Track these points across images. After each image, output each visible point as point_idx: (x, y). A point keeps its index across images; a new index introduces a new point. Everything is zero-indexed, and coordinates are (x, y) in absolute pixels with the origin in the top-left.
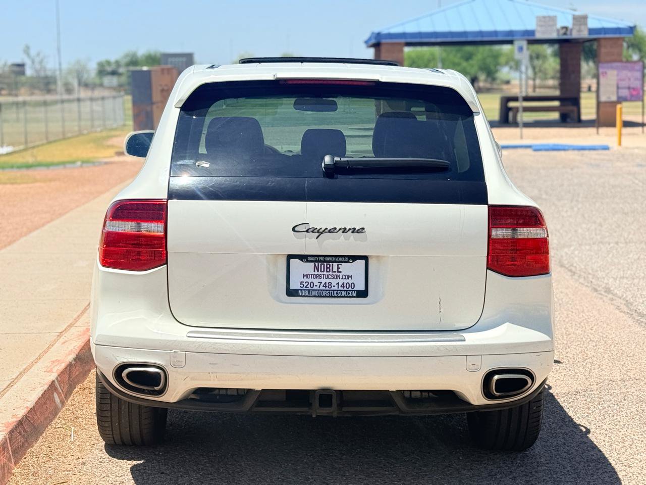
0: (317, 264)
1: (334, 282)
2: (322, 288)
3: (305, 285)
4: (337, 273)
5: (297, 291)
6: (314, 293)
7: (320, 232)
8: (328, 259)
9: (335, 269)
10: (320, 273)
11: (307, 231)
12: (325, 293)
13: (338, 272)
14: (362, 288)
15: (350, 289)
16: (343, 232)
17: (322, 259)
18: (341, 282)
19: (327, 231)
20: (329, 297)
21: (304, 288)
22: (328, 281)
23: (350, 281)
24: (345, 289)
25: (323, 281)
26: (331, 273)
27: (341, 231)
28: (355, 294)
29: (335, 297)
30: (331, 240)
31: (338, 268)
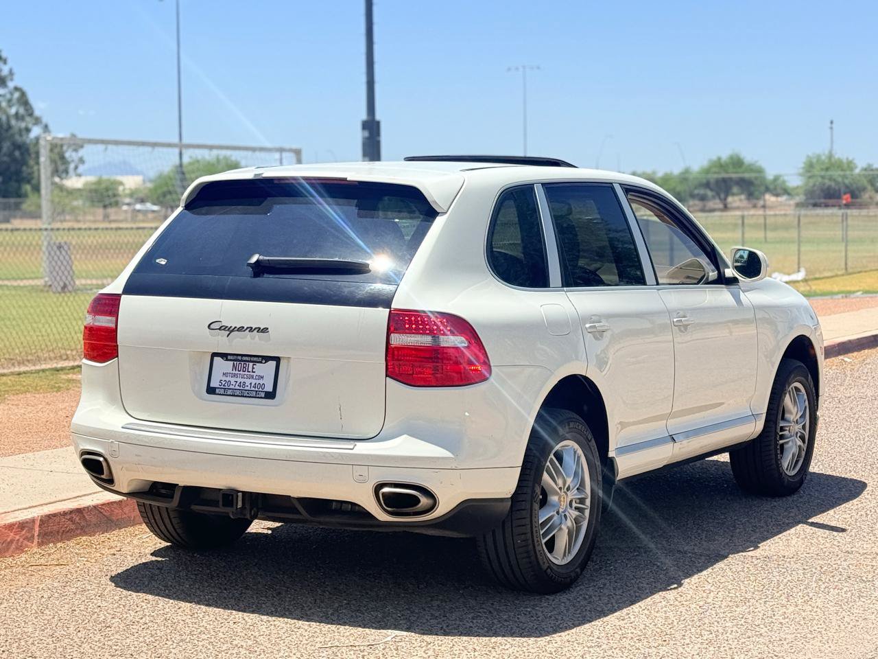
0: (235, 363)
1: (248, 382)
2: (237, 387)
3: (223, 383)
4: (252, 374)
5: (215, 388)
6: (229, 392)
7: (231, 330)
8: (244, 358)
9: (250, 369)
10: (237, 372)
11: (220, 329)
12: (238, 393)
13: (253, 372)
14: (270, 389)
15: (260, 389)
16: (249, 331)
17: (239, 358)
18: (254, 382)
19: (236, 329)
20: (241, 396)
21: (222, 387)
22: (242, 380)
23: (261, 382)
24: (257, 389)
25: (239, 380)
26: (246, 373)
27: (248, 329)
28: (263, 395)
29: (246, 397)
30: (238, 339)
31: (253, 368)
